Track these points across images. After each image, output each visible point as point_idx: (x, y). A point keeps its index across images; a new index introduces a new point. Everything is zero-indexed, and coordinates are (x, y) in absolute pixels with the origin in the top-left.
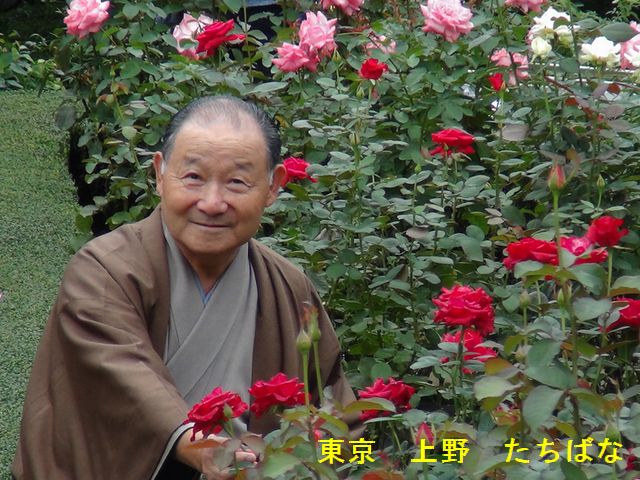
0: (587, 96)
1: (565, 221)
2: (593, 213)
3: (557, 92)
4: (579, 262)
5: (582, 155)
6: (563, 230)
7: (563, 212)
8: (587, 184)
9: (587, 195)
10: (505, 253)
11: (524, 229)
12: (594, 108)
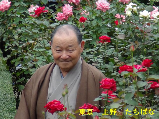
0: (141, 27)
1: (136, 60)
2: (143, 58)
3: (133, 25)
4: (139, 71)
5: (140, 42)
6: (135, 63)
7: (135, 58)
8: (142, 50)
9: (142, 53)
10: (119, 69)
11: (124, 63)
12: (143, 30)
